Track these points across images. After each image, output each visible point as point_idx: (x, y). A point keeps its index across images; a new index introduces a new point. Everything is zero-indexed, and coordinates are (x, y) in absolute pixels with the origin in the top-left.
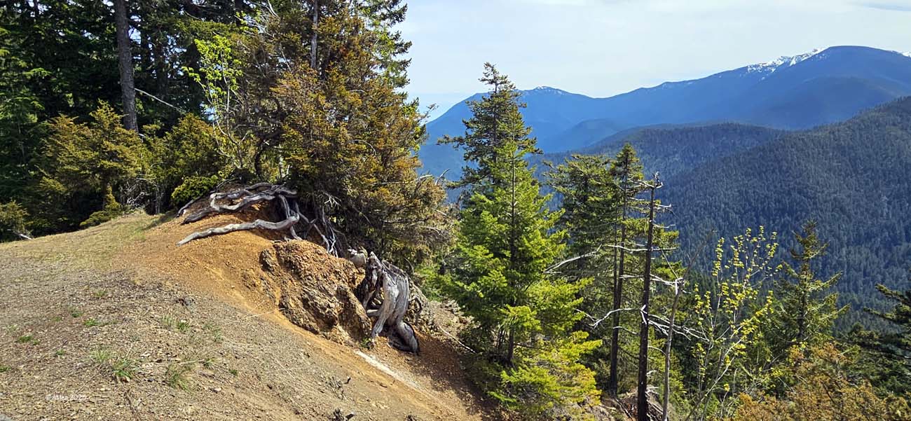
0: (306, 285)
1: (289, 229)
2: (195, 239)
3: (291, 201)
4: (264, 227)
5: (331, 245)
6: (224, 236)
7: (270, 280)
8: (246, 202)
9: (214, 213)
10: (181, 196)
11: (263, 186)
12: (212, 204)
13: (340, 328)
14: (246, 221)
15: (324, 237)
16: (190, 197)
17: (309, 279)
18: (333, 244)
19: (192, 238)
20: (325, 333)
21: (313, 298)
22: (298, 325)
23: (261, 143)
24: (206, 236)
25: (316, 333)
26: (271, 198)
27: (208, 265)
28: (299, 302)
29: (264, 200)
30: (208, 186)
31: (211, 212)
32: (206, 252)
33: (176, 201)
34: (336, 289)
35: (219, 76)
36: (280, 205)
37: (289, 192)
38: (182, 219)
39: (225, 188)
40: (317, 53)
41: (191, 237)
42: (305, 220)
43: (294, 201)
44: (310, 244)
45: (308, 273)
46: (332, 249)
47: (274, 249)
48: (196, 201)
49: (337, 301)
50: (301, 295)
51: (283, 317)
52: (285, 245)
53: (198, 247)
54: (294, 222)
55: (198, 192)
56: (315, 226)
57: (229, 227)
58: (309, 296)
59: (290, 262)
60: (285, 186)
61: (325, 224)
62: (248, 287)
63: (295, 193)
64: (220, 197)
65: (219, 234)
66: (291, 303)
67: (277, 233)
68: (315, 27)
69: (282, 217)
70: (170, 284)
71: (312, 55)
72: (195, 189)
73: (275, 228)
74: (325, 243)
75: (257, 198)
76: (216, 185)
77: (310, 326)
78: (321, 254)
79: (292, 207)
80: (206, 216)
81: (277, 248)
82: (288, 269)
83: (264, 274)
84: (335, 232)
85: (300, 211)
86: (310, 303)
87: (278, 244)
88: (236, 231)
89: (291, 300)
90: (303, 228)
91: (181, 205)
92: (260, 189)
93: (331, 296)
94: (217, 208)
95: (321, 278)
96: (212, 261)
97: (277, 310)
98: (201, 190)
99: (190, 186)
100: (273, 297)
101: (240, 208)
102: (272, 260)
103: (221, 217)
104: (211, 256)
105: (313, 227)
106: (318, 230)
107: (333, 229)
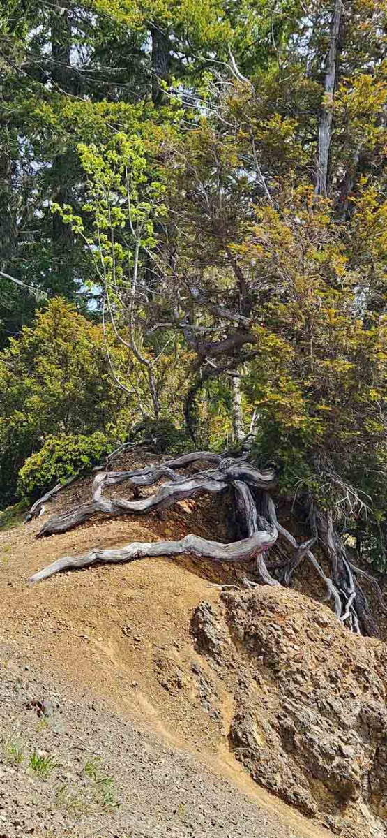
0: (290, 694)
1: (254, 559)
2: (63, 570)
3: (259, 495)
4: (202, 553)
5: (345, 602)
6: (120, 567)
7: (213, 675)
8: (166, 495)
9: (100, 515)
10: (38, 475)
11: (201, 459)
12: (97, 494)
13: (364, 808)
14: (164, 536)
15: (329, 582)
16: (54, 477)
17: (296, 682)
18: (350, 601)
19: (58, 568)
20: (330, 817)
21: (304, 729)
22: (270, 788)
23: (199, 364)
24: (86, 566)
25: (309, 813)
26: (218, 487)
27: (87, 629)
28: (274, 735)
29: (204, 491)
30: (89, 455)
31: (95, 514)
32: (83, 601)
33: (27, 485)
34: (357, 711)
35: (120, 220)
36: (236, 505)
37: (257, 475)
38: (38, 525)
39: (123, 463)
40: (329, 158)
41: (56, 565)
42: (288, 542)
43: (267, 496)
44: (301, 597)
45: (295, 666)
46: (348, 614)
47: (222, 604)
48: (65, 487)
49: (360, 740)
50: (279, 718)
51: (238, 766)
52: (246, 597)
53: (69, 589)
54: (264, 543)
55: (70, 468)
56: (311, 556)
57: (132, 548)
58: (297, 721)
59: (256, 637)
60: (248, 460)
61: (333, 554)
62: (164, 686)
63: (269, 477)
64: (113, 481)
65: (110, 562)
66: (255, 735)
67: (227, 568)
68: (328, 99)
69: (239, 531)
70: (16, 668)
71: (318, 163)
72: (65, 462)
73: (222, 554)
74: (333, 598)
75: (188, 485)
76: (105, 454)
77: (295, 794)
78: (324, 625)
79: (262, 509)
80: (85, 520)
81: (228, 602)
82: (250, 653)
83: (200, 661)
84: (354, 573)
85: (278, 519)
86: (297, 738)
87: (232, 593)
88: (144, 557)
89: (255, 727)
90: (283, 557)
91: (36, 494)
92: (195, 466)
93: (344, 727)
94: (107, 505)
95: (323, 682)
96: (95, 621)
97: (224, 747)
98: (76, 463)
99: (56, 455)
100: (216, 716)
101: (154, 506)
102: (217, 629)
103: (116, 526)
104: (94, 609)
105: (306, 558)
106: (318, 567)
107: (350, 566)
